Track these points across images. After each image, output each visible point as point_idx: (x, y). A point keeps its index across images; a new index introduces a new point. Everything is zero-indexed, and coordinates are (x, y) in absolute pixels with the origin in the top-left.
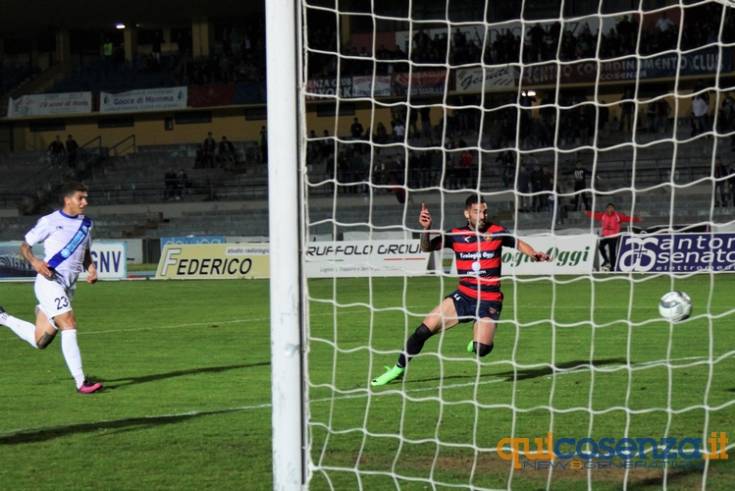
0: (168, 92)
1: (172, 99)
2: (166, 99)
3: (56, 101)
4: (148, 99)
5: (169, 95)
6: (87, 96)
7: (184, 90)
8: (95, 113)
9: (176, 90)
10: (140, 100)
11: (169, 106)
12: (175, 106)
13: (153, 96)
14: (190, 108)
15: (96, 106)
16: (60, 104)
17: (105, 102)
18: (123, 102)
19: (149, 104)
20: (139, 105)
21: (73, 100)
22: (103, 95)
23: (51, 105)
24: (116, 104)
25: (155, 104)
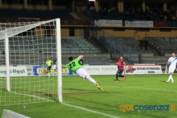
0: (147, 22)
1: (148, 24)
2: (146, 24)
3: (110, 22)
4: (141, 24)
5: (147, 23)
6: (121, 21)
7: (152, 22)
8: (124, 27)
9: (150, 22)
10: (138, 24)
11: (147, 26)
12: (149, 26)
13: (142, 23)
14: (154, 27)
15: (124, 24)
16: (112, 23)
17: (127, 24)
18: (133, 24)
19: (141, 25)
20: (138, 25)
21: (116, 22)
22: (126, 21)
23: (109, 23)
24: (130, 24)
25: (143, 25)
